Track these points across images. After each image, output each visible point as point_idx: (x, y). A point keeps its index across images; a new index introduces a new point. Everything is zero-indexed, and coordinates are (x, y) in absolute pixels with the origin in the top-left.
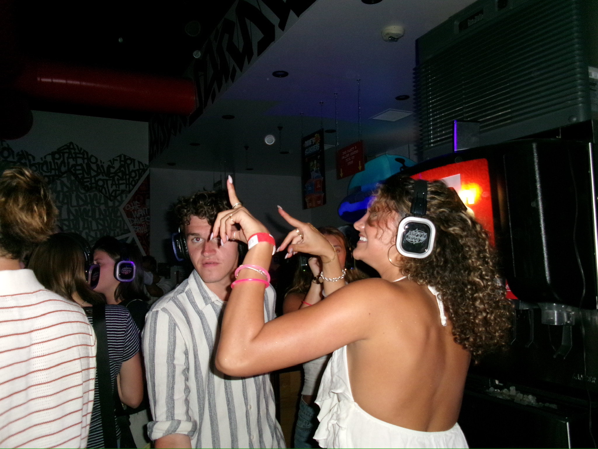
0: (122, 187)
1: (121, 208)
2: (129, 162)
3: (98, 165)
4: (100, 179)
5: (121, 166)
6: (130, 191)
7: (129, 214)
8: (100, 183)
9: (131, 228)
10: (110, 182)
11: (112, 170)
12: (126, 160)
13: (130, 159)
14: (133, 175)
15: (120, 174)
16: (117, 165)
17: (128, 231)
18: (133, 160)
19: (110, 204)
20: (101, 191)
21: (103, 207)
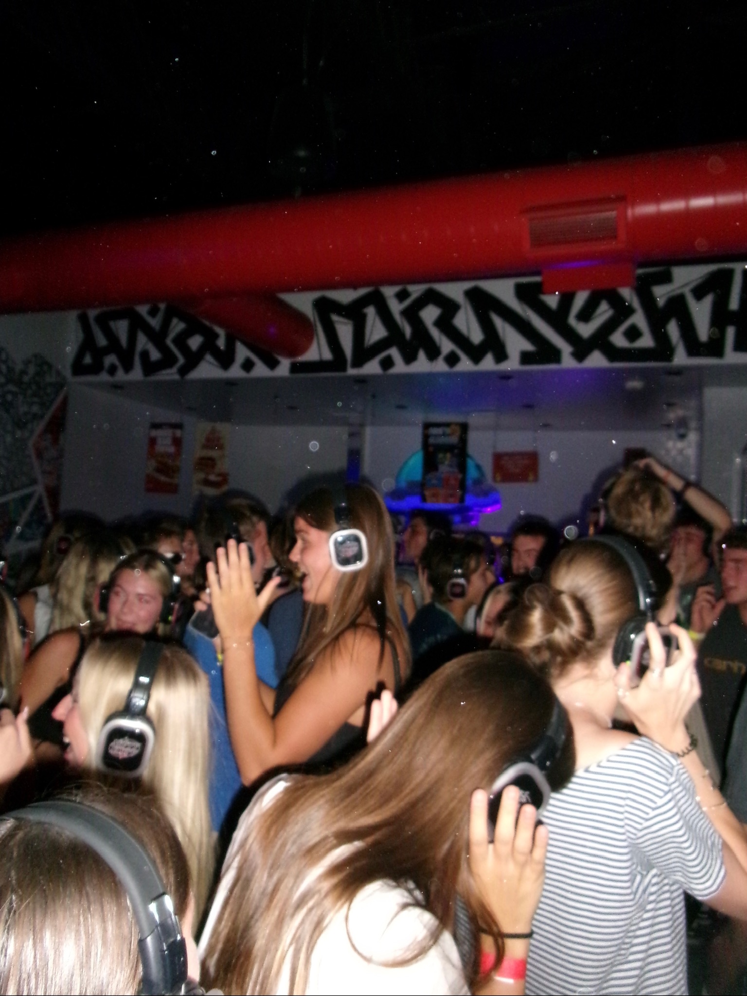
0: (35, 409)
1: (30, 443)
2: (45, 368)
3: (8, 367)
4: (10, 392)
5: (37, 374)
6: (42, 417)
7: (39, 454)
8: (9, 397)
9: (40, 477)
10: (21, 398)
11: (26, 379)
12: (43, 364)
13: (47, 363)
14: (49, 391)
15: (34, 387)
16: (32, 370)
17: (34, 482)
18: (50, 366)
19: (19, 434)
20: (7, 411)
21: (9, 439)
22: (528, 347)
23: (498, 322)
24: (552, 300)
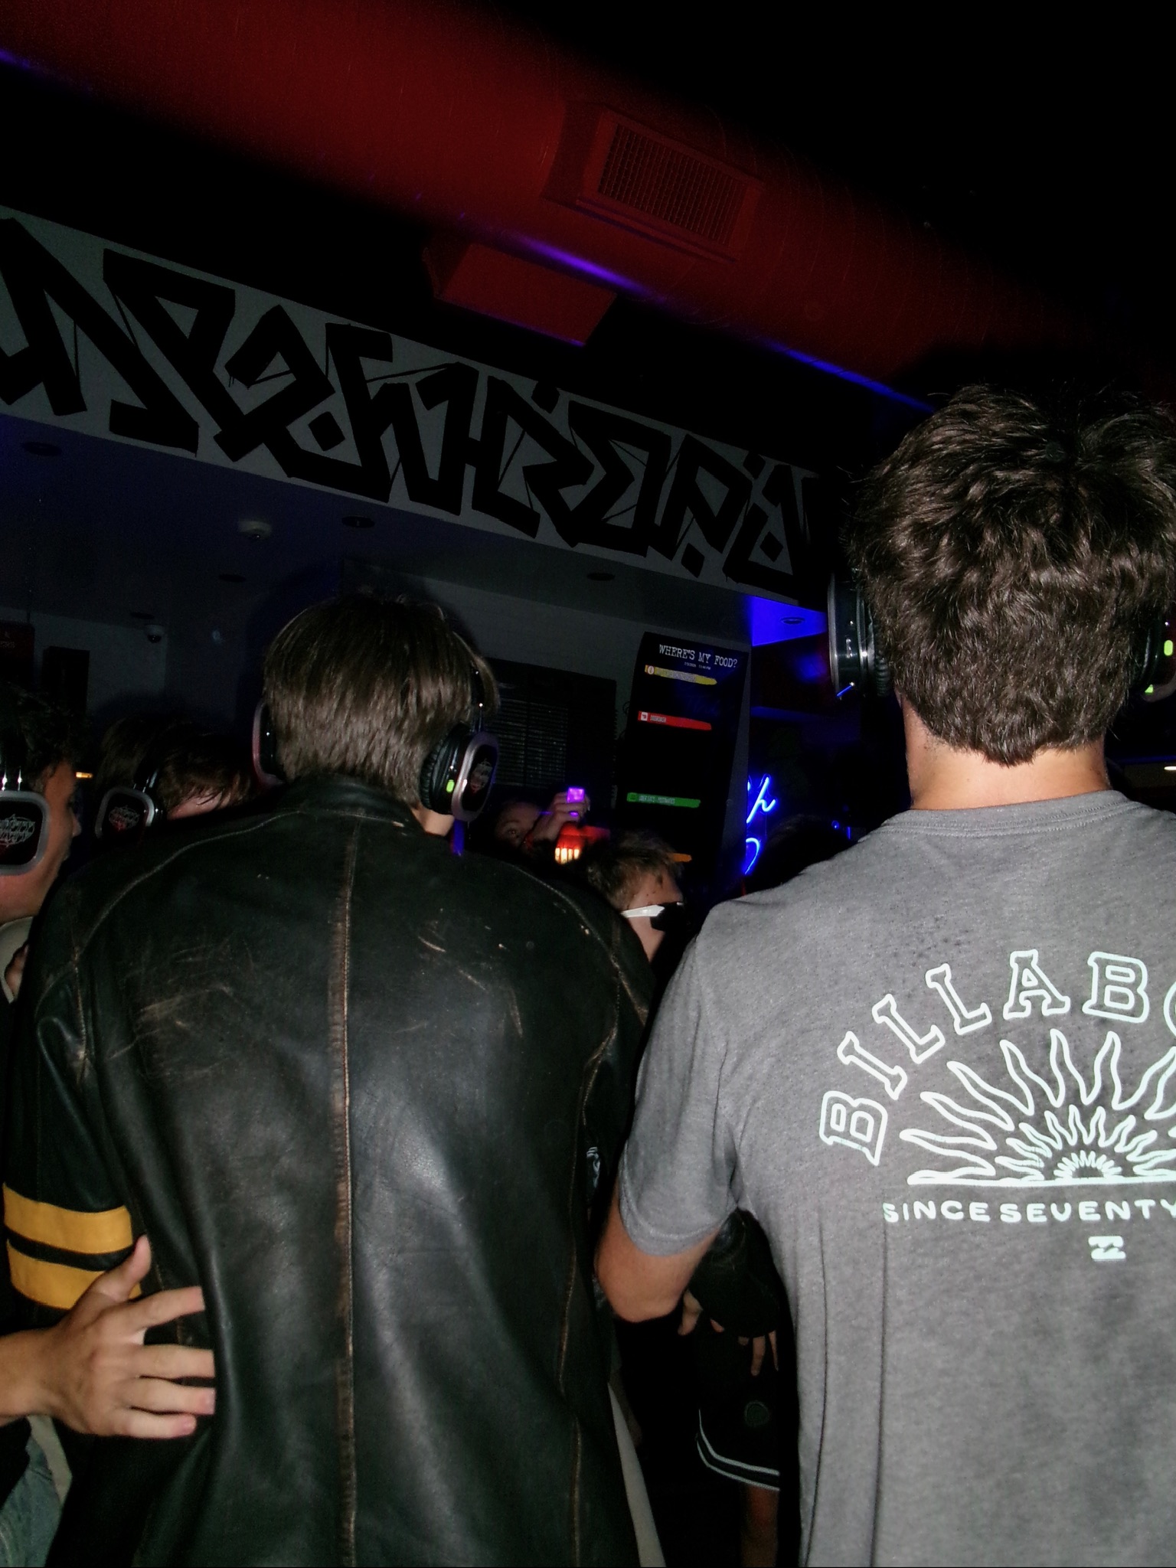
22: (130, 398)
23: (64, 323)
24: (184, 317)
